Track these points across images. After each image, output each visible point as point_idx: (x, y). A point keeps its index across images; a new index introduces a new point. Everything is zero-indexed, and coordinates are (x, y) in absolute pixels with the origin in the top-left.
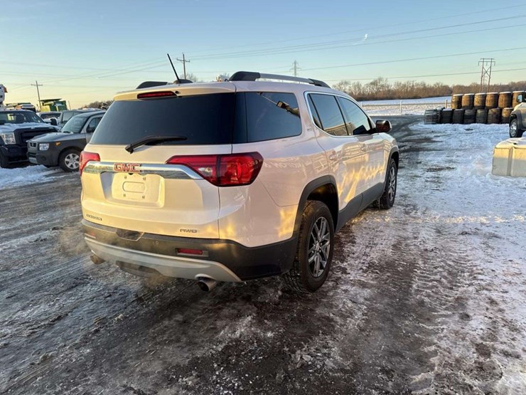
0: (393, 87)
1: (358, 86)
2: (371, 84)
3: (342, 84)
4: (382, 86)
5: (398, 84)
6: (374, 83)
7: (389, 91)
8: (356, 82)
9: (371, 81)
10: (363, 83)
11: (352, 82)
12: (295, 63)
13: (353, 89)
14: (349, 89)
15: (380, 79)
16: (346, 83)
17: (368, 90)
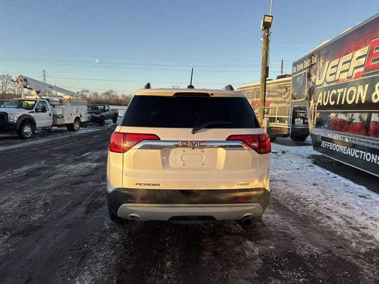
0: (120, 98)
1: (96, 94)
2: (106, 93)
3: (84, 91)
4: (113, 96)
5: (124, 96)
6: (107, 93)
7: (118, 100)
8: (94, 91)
9: (106, 91)
10: (100, 93)
11: (91, 91)
12: (44, 71)
13: (92, 96)
14: (90, 96)
15: (111, 91)
16: (87, 91)
17: (103, 98)
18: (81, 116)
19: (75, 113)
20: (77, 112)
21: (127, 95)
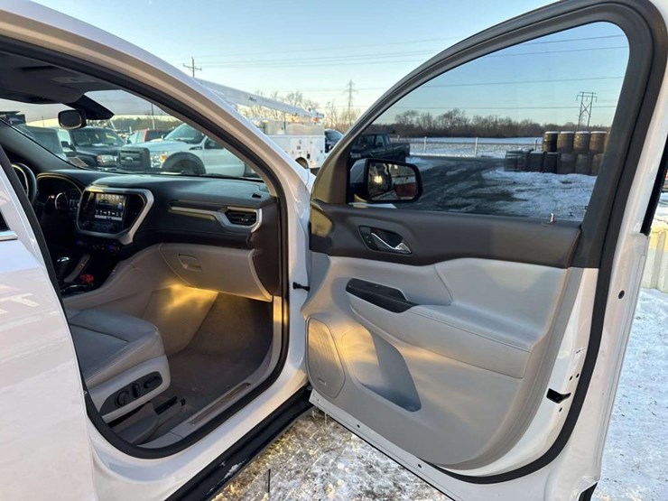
0: (471, 122)
1: (428, 118)
2: (445, 116)
3: (407, 114)
4: (459, 120)
5: (478, 119)
6: (448, 116)
7: (467, 126)
8: (426, 112)
9: (445, 112)
10: (435, 115)
11: (421, 112)
12: (351, 84)
13: (421, 121)
14: (417, 122)
15: (456, 111)
16: (413, 113)
17: (440, 124)
18: (309, 156)
19: (296, 150)
20: (299, 148)
21: (484, 117)
